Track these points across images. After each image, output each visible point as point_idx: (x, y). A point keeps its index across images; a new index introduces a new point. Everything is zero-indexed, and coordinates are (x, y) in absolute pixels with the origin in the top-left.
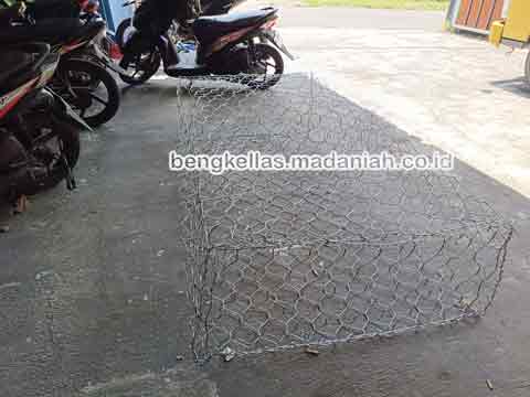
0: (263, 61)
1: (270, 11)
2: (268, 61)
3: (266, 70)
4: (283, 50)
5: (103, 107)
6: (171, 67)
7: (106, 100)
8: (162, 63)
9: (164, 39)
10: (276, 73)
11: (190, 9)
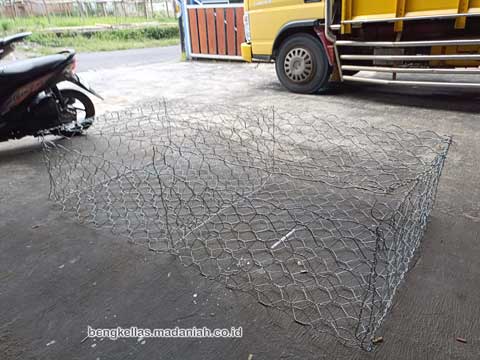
0: (69, 106)
2: (75, 105)
10: (87, 117)
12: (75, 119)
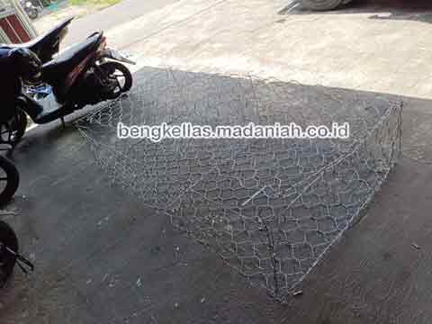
0: (111, 76)
1: (97, 35)
2: (115, 73)
3: (118, 82)
4: (123, 60)
5: (6, 182)
6: (39, 117)
7: (5, 176)
8: (28, 117)
9: (22, 98)
11: (32, 65)
12: (118, 85)
